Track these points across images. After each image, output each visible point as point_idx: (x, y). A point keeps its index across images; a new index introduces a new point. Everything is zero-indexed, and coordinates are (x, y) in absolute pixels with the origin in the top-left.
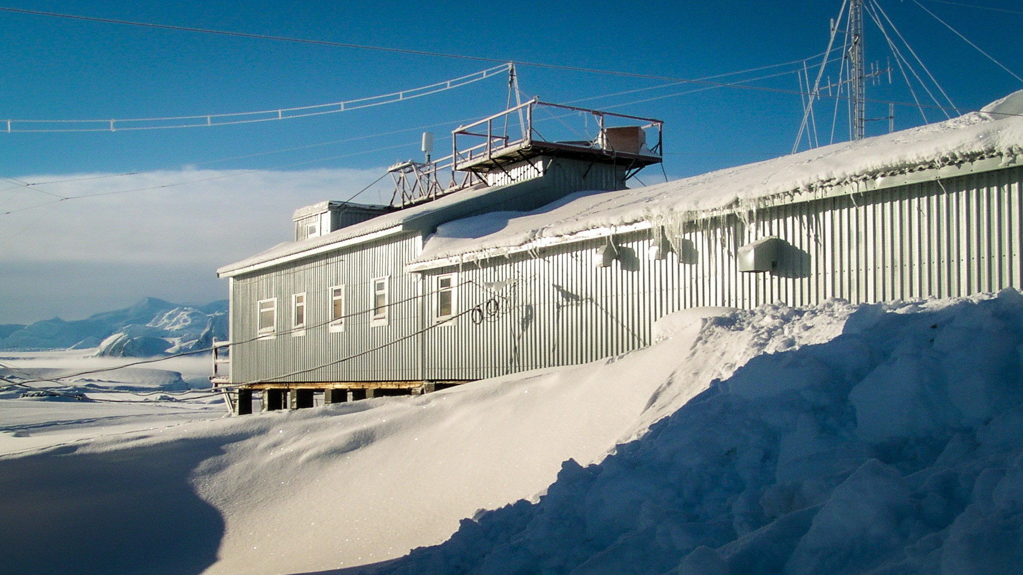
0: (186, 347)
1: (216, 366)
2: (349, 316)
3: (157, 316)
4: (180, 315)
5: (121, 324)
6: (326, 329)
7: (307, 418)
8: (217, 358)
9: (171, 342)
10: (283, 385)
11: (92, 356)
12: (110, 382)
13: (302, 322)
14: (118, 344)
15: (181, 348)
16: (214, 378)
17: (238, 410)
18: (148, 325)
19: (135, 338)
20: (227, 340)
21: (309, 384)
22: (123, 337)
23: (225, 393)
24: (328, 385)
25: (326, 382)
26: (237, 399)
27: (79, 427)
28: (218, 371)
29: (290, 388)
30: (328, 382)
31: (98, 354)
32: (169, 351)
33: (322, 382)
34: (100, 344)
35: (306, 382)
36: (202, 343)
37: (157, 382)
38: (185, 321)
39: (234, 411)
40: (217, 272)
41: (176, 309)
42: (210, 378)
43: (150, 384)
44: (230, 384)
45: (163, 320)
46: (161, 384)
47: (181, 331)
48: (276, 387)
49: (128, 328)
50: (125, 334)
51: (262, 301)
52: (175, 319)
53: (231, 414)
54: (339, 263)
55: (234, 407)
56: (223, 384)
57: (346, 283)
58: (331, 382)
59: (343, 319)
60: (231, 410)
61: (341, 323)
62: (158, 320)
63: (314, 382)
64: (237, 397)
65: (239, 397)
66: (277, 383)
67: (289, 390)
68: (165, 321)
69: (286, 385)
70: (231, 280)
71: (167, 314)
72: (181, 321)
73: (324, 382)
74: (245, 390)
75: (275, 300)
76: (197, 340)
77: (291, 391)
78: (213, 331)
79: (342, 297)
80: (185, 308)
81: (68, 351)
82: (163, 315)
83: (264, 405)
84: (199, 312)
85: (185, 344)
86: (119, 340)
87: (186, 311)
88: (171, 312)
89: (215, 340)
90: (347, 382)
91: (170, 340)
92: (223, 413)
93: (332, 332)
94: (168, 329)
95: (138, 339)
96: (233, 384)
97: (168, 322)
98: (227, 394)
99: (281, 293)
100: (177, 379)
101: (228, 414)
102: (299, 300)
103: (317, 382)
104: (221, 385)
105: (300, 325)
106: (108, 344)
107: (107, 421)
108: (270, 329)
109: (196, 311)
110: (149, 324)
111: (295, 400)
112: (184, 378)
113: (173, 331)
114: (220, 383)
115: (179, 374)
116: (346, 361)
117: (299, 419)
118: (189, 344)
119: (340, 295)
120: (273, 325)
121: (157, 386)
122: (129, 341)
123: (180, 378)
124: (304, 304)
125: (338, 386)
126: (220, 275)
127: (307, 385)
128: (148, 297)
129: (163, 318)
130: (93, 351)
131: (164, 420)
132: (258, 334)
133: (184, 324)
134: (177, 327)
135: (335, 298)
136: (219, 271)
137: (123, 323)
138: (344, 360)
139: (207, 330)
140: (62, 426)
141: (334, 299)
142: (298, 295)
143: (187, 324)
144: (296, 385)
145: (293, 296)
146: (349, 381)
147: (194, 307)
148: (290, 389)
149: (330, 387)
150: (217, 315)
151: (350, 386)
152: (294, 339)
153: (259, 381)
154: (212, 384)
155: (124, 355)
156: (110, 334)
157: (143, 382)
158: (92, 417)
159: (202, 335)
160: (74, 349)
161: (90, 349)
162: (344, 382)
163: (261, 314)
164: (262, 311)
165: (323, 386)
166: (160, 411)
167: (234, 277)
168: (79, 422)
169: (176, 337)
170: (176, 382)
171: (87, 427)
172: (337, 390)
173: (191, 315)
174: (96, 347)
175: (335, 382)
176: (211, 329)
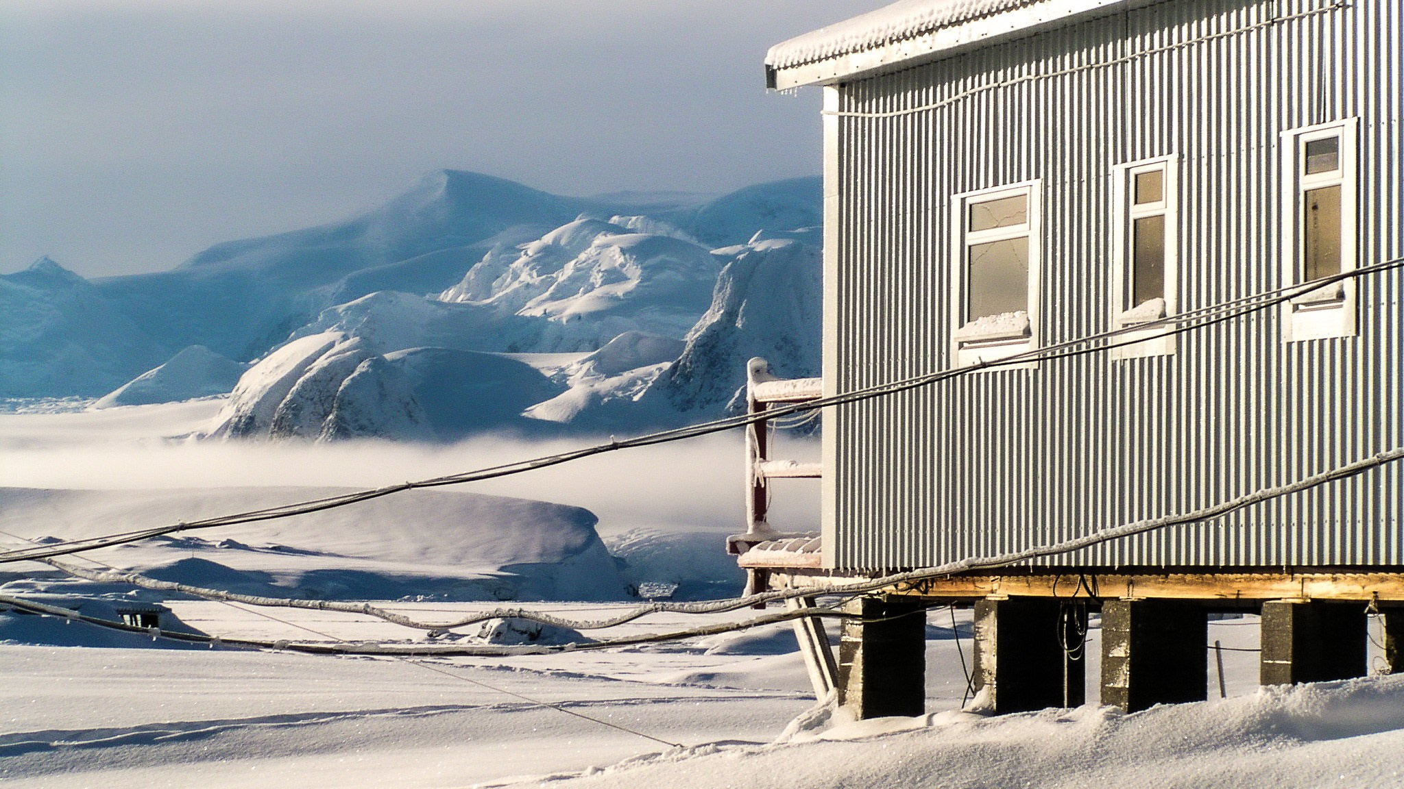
0: (620, 394)
1: (760, 494)
2: (1377, 271)
3: (487, 257)
4: (591, 251)
5: (330, 289)
6: (1272, 328)
7: (1191, 750)
8: (763, 455)
9: (548, 374)
10: (1069, 583)
11: (201, 436)
12: (279, 550)
13: (1158, 292)
14: (314, 380)
15: (595, 398)
16: (751, 544)
17: (859, 695)
18: (447, 296)
19: (388, 356)
20: (814, 370)
21: (1189, 577)
22: (337, 348)
23: (802, 616)
24: (1276, 586)
25: (1269, 569)
26: (856, 645)
27: (141, 762)
28: (768, 515)
29: (1103, 592)
30: (1278, 569)
31: (226, 426)
32: (541, 411)
33: (1248, 569)
34: (236, 379)
35: (1178, 569)
36: (687, 377)
37: (487, 555)
38: (613, 276)
39: (842, 701)
40: (768, 61)
41: (577, 222)
42: (734, 548)
43: (457, 560)
44: (826, 573)
45: (516, 276)
46: (504, 562)
47: (597, 325)
48: (1039, 590)
49: (361, 309)
50: (345, 338)
51: (973, 197)
52: (569, 269)
53: (828, 714)
54: (1327, 17)
55: (840, 678)
56: (794, 571)
57: (1361, 113)
58: (1292, 570)
59: (1349, 285)
60: (826, 696)
61: (1341, 296)
62: (495, 273)
63: (1215, 570)
64: (855, 633)
65: (865, 634)
66: (1040, 571)
67: (1095, 604)
68: (524, 277)
69: (1083, 581)
70: (831, 96)
71: (533, 247)
72: (596, 278)
73: (1258, 569)
74: (895, 603)
75: (1033, 190)
76: (667, 365)
77: (1108, 608)
78: (739, 324)
79: (1344, 176)
80: (615, 219)
81: (98, 410)
82: (512, 251)
83: (978, 671)
84: (679, 235)
85: (614, 381)
86: (322, 362)
87: (619, 230)
88: (548, 238)
89: (757, 371)
90: (1364, 569)
91: (545, 363)
92: (787, 704)
93: (1296, 339)
94: (538, 312)
95: (402, 361)
96: (836, 572)
97: (536, 280)
98: (808, 620)
99: (1057, 158)
100: (578, 539)
101: (815, 709)
102: (1143, 188)
103: (1227, 569)
104: (785, 577)
105: (1150, 309)
106: (272, 380)
107: (268, 734)
108: (1010, 323)
109: (663, 230)
110: (451, 292)
111: (1121, 651)
112: (607, 534)
113: (558, 323)
114: (779, 571)
115: (583, 519)
116: (1360, 477)
117: (1154, 756)
118: (633, 383)
119: (1334, 164)
120: (1024, 308)
121: (487, 570)
122: (363, 367)
123: (593, 537)
124: (1167, 207)
125: (1323, 588)
126: (781, 75)
127: (1178, 582)
128: (448, 172)
129: (518, 263)
130: (208, 413)
131: (525, 732)
132: (954, 345)
133: (606, 288)
134: (579, 304)
135: (1309, 182)
136: (774, 56)
137: (341, 285)
138: (1353, 473)
139: (713, 316)
140: (76, 755)
141: (1303, 188)
142: (1139, 167)
143: (620, 290)
144: (1131, 583)
145: (1117, 172)
146: (1376, 568)
147: (653, 213)
148: (1102, 600)
149: (1287, 591)
150: (760, 247)
151: (1379, 587)
152: (1120, 368)
153: (961, 564)
154: (743, 572)
155: (343, 431)
156: (279, 334)
157: (424, 553)
158: (203, 718)
159: (691, 337)
160: (123, 400)
161: (193, 403)
162: (1354, 569)
163: (967, 253)
164: (971, 238)
165: (1256, 589)
166: (506, 689)
167: (844, 85)
168: (145, 737)
169: (575, 350)
170: (569, 551)
171: (184, 758)
172: (1318, 603)
173: (638, 251)
174: (214, 394)
175: (1311, 569)
176: (731, 315)
